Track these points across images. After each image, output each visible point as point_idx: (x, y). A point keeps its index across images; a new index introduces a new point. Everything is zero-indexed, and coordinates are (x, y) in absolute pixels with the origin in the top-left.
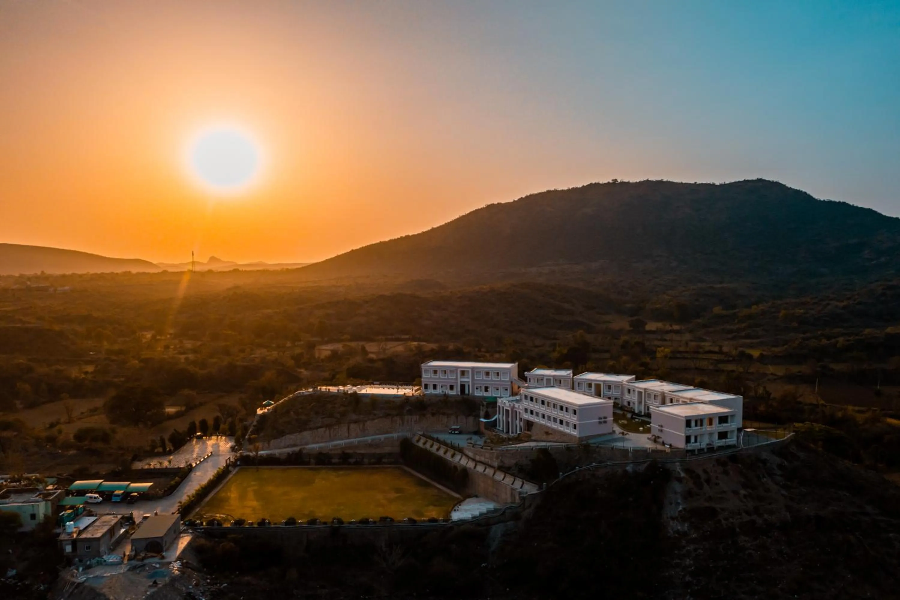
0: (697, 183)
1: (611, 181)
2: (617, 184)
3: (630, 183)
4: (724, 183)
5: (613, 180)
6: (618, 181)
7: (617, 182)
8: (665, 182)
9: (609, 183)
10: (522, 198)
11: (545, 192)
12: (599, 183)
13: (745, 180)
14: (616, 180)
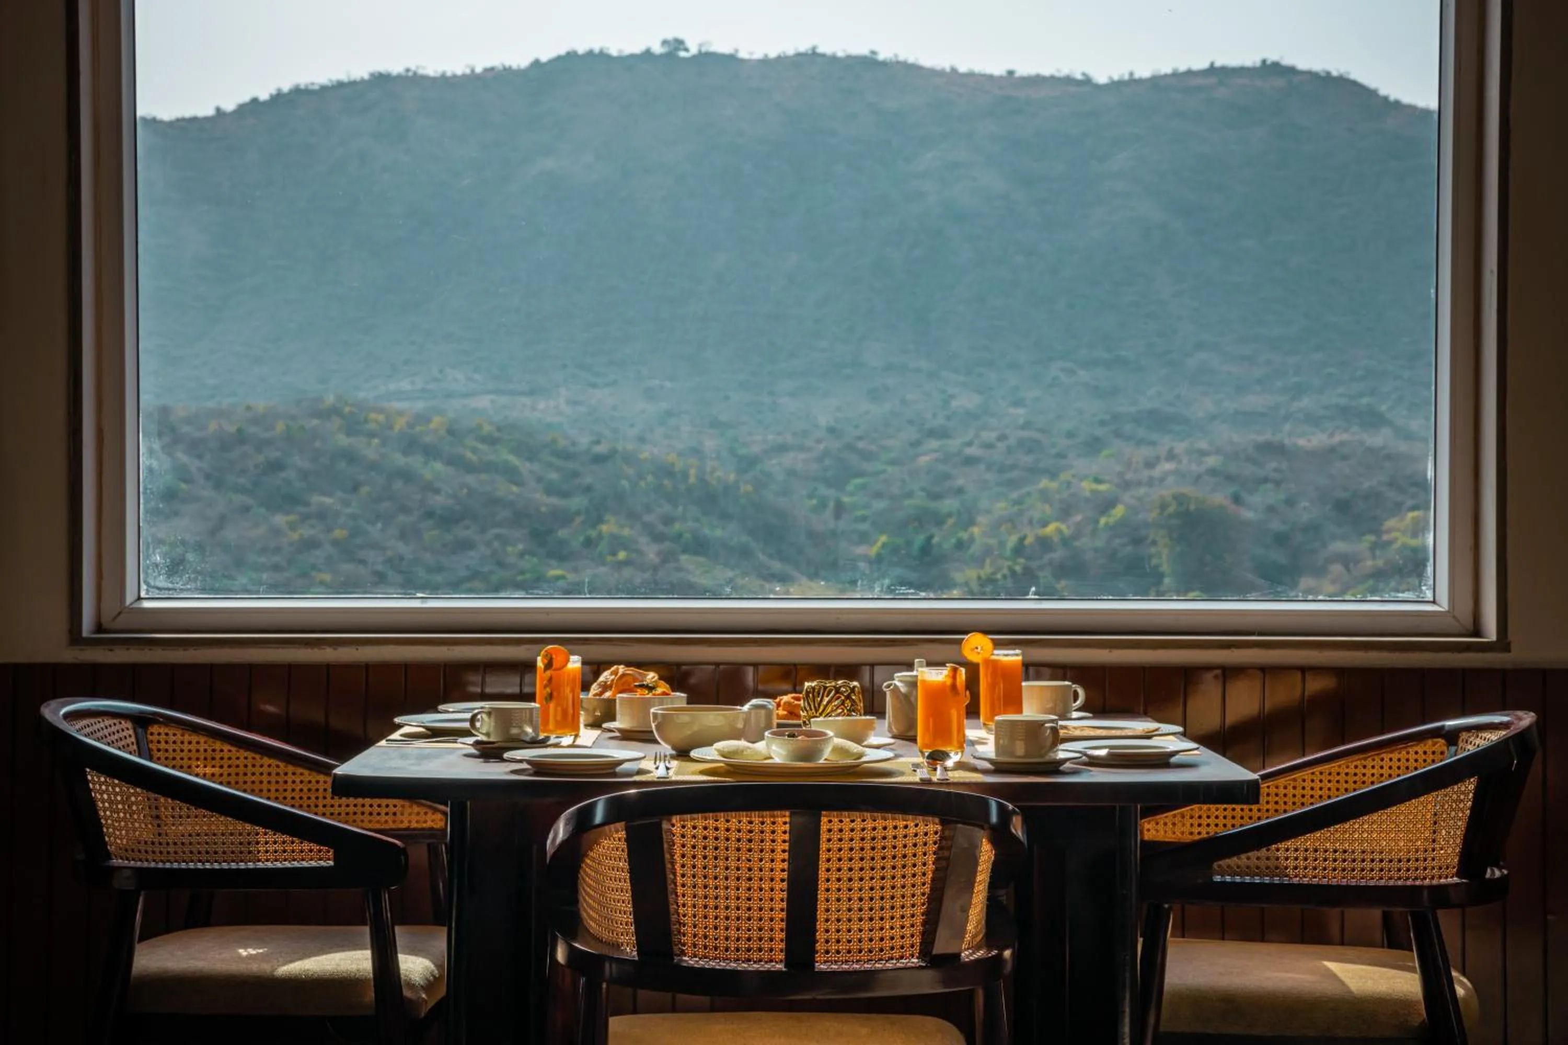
0: (1017, 75)
1: (658, 49)
2: (684, 59)
3: (742, 61)
4: (1131, 74)
5: (665, 43)
6: (687, 50)
7: (683, 54)
8: (884, 64)
9: (647, 54)
10: (255, 101)
11: (362, 81)
12: (605, 51)
13: (1212, 70)
14: (679, 44)
